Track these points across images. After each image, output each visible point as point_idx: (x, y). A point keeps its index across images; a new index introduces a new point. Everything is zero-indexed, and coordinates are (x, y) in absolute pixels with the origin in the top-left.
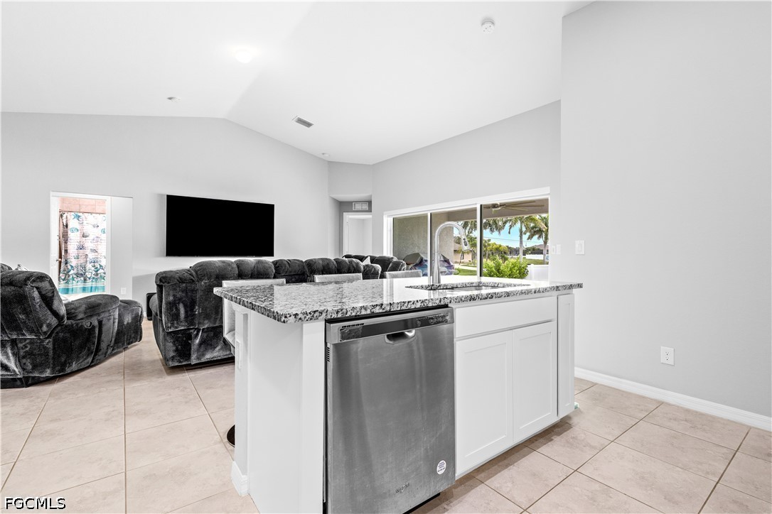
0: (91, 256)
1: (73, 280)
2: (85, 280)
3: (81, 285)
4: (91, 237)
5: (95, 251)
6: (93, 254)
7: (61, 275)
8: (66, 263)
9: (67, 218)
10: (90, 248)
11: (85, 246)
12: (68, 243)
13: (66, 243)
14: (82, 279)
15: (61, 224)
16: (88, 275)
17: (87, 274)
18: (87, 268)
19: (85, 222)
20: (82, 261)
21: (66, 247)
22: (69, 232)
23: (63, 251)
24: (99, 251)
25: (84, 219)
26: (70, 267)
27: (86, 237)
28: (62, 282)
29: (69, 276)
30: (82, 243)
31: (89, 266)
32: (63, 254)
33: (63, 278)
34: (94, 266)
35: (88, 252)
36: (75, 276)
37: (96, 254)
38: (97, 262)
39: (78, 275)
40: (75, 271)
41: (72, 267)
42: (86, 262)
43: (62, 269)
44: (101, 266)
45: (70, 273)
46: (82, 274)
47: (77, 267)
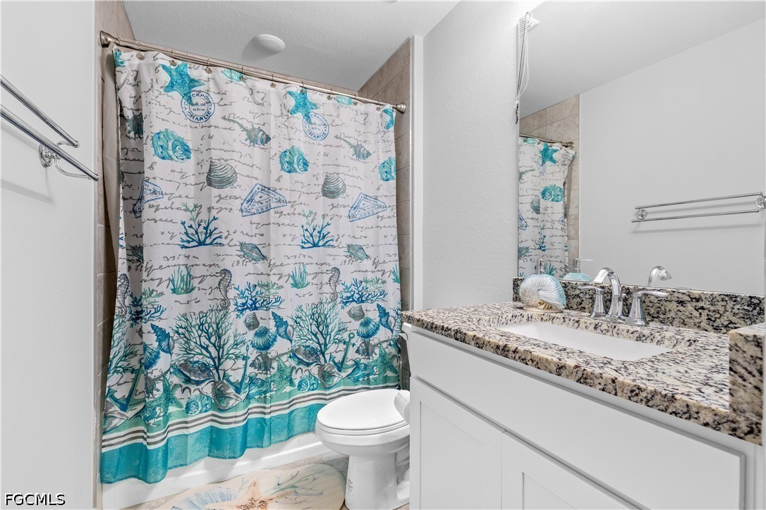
0: (243, 275)
1: (169, 398)
2: (220, 395)
3: (200, 421)
4: (242, 188)
5: (254, 253)
6: (250, 267)
7: (113, 380)
8: (137, 317)
9: (137, 83)
10: (238, 238)
11: (221, 226)
12: (147, 213)
13: (135, 212)
14: (207, 388)
15: (113, 112)
16: (235, 370)
17: (227, 364)
18: (229, 339)
19: (217, 113)
20: (205, 306)
21: (136, 234)
22: (150, 155)
23: (122, 254)
24: (272, 254)
25: (215, 98)
26: (151, 340)
27: (225, 182)
28: (119, 418)
29: (149, 389)
30: (204, 216)
31: (236, 325)
32: (122, 268)
33: (122, 392)
34: (252, 325)
35: (230, 257)
36: (175, 379)
37: (261, 266)
38: (266, 305)
39: (188, 372)
40: (177, 354)
41: (162, 335)
42: (225, 306)
43: (117, 349)
44: (280, 322)
45: (155, 372)
46: (204, 368)
47: (184, 332)
